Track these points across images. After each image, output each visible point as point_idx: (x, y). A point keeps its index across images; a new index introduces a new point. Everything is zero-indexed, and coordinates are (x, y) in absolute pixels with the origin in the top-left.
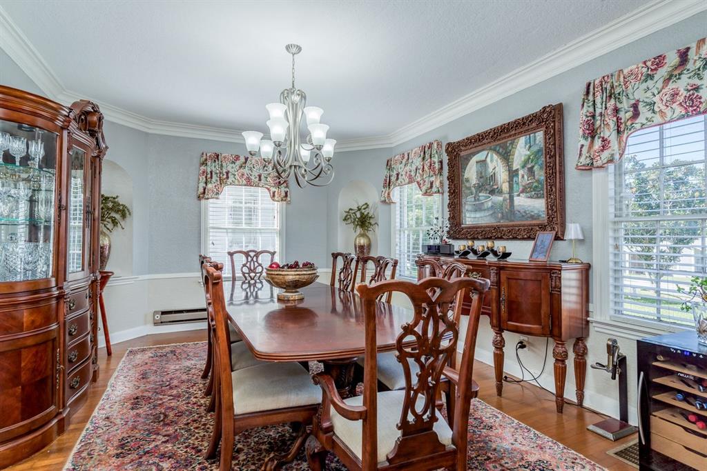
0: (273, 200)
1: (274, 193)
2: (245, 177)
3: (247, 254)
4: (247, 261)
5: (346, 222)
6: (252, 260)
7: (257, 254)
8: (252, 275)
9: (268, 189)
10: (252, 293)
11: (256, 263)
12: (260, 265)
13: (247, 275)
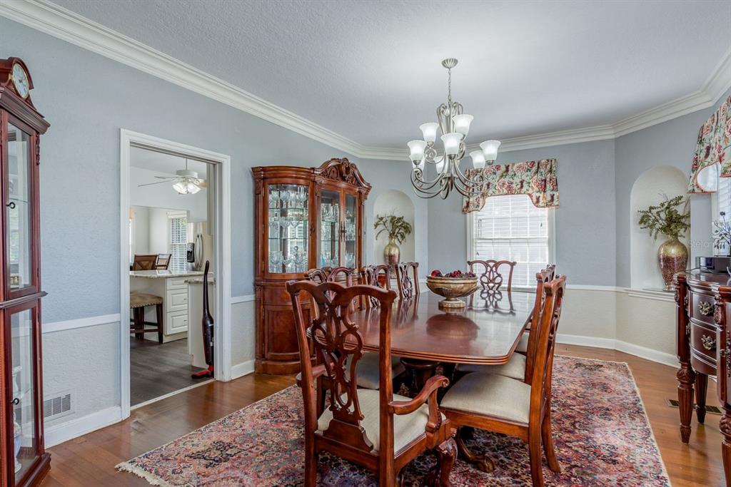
0: (537, 206)
1: (538, 199)
2: (506, 186)
3: (486, 264)
4: (487, 271)
5: (642, 225)
6: (492, 270)
7: (497, 264)
8: (491, 285)
9: (530, 195)
10: (491, 303)
11: (495, 273)
12: (499, 275)
13: (486, 285)
